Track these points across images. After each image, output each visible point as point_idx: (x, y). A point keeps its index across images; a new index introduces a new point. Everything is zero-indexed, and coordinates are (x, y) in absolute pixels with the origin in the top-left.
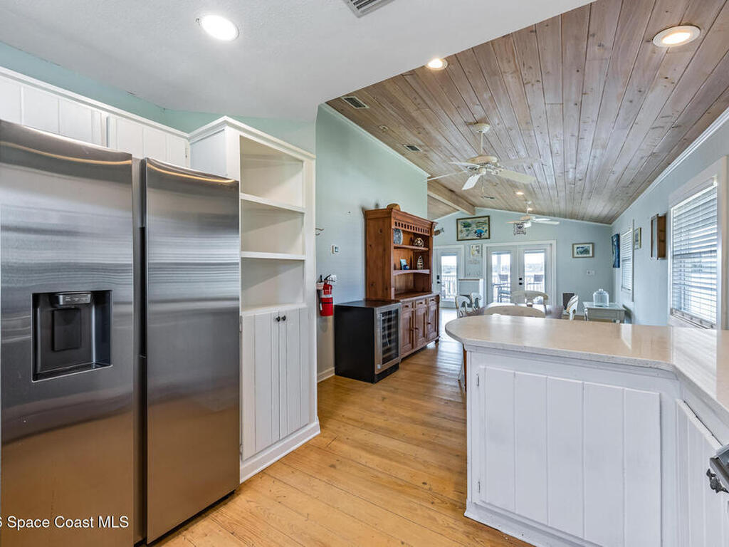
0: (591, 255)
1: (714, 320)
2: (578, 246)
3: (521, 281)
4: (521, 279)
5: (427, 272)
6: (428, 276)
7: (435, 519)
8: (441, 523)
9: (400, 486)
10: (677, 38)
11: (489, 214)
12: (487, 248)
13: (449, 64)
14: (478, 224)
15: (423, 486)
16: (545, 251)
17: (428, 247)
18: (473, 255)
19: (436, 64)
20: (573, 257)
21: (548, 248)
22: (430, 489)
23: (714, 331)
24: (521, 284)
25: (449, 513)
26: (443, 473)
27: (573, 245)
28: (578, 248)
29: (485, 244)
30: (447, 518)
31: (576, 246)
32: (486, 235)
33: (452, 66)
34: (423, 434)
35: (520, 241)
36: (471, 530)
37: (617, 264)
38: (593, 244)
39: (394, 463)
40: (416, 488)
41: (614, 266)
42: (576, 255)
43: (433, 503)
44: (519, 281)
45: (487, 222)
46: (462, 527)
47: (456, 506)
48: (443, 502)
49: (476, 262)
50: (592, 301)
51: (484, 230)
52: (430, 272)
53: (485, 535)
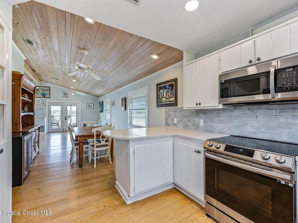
0: (93, 108)
1: (145, 126)
2: (89, 104)
3: (66, 118)
4: (66, 117)
5: (32, 114)
6: (32, 117)
7: (121, 213)
8: (124, 212)
9: (98, 214)
10: (155, 57)
11: (49, 86)
12: (48, 102)
13: (95, 24)
14: (43, 90)
15: (105, 207)
16: (76, 106)
17: (32, 100)
18: (40, 105)
19: (90, 21)
20: (87, 108)
21: (78, 104)
22: (109, 207)
23: (145, 128)
24: (66, 119)
25: (123, 208)
26: (106, 199)
27: (87, 104)
28: (88, 105)
29: (47, 100)
30: (124, 209)
31: (88, 104)
32: (48, 96)
33: (95, 25)
34: (82, 192)
35: (65, 100)
36: (133, 206)
37: (102, 111)
38: (93, 104)
39: (83, 210)
40: (104, 210)
41: (100, 112)
42: (88, 108)
43: (115, 209)
44: (64, 118)
45: (49, 90)
46: (131, 208)
47: (122, 204)
48: (117, 206)
49: (42, 109)
50: (98, 124)
51: (47, 93)
52: (34, 114)
53: (137, 205)
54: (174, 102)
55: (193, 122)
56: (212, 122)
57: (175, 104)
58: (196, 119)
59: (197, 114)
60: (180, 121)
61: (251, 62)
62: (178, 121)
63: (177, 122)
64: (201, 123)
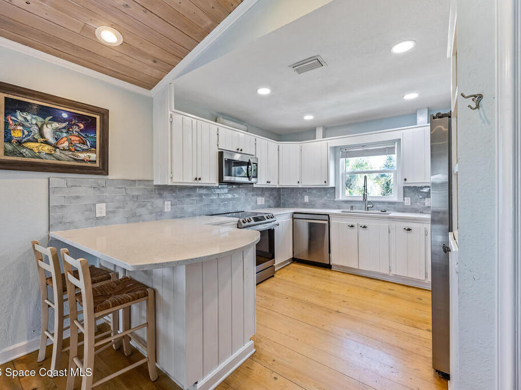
8: (273, 348)
40: (283, 375)
43: (274, 361)
47: (258, 358)
48: (266, 361)
54: (97, 165)
55: (150, 208)
56: (183, 204)
57: (103, 169)
58: (158, 202)
59: (160, 194)
60: (118, 208)
61: (238, 150)
62: (111, 209)
63: (107, 213)
64: (168, 207)
